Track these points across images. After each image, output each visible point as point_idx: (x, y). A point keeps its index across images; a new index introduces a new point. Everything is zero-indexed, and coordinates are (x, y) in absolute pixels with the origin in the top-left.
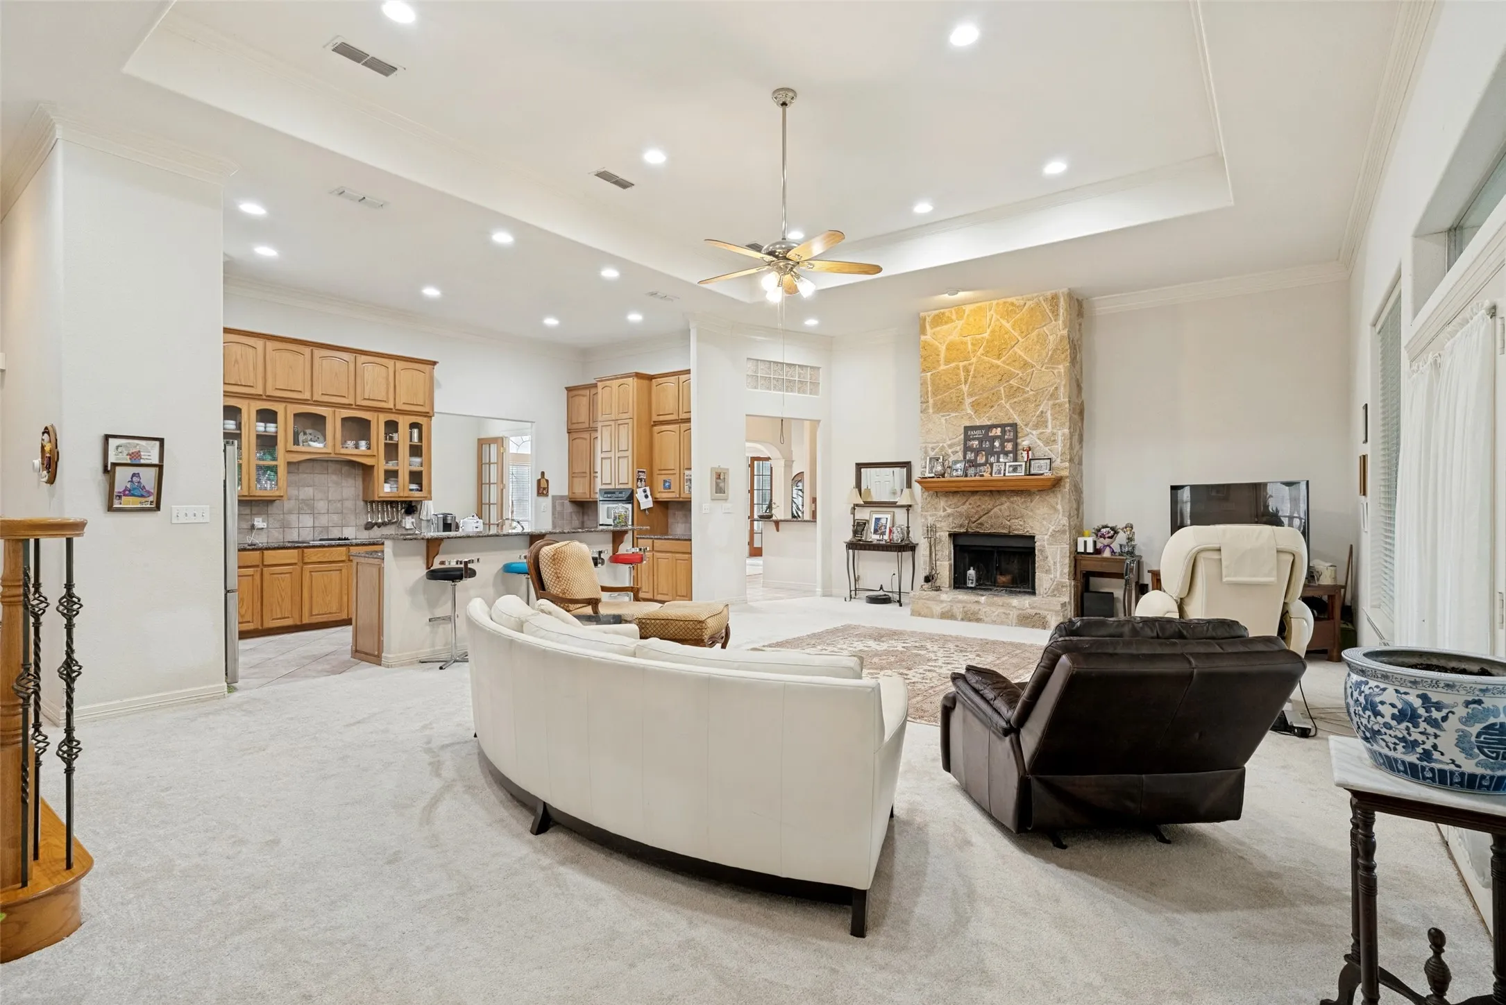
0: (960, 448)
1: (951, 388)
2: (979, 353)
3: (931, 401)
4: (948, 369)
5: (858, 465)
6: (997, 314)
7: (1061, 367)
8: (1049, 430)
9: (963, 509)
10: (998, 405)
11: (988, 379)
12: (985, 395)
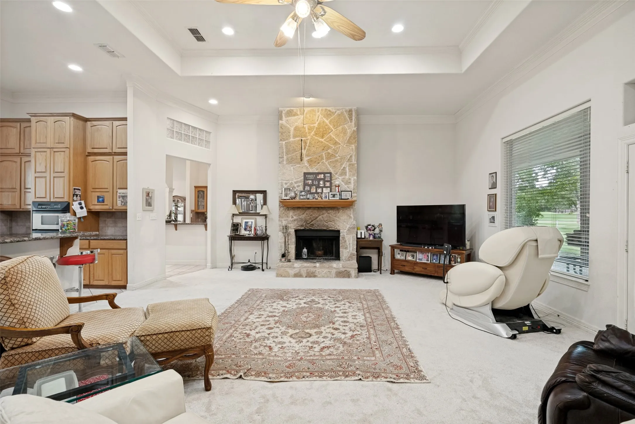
0: (301, 184)
1: (297, 152)
2: (312, 134)
3: (285, 157)
4: (295, 141)
5: (234, 191)
6: (322, 115)
7: (353, 146)
8: (347, 177)
9: (303, 216)
10: (322, 162)
11: (317, 148)
12: (315, 157)
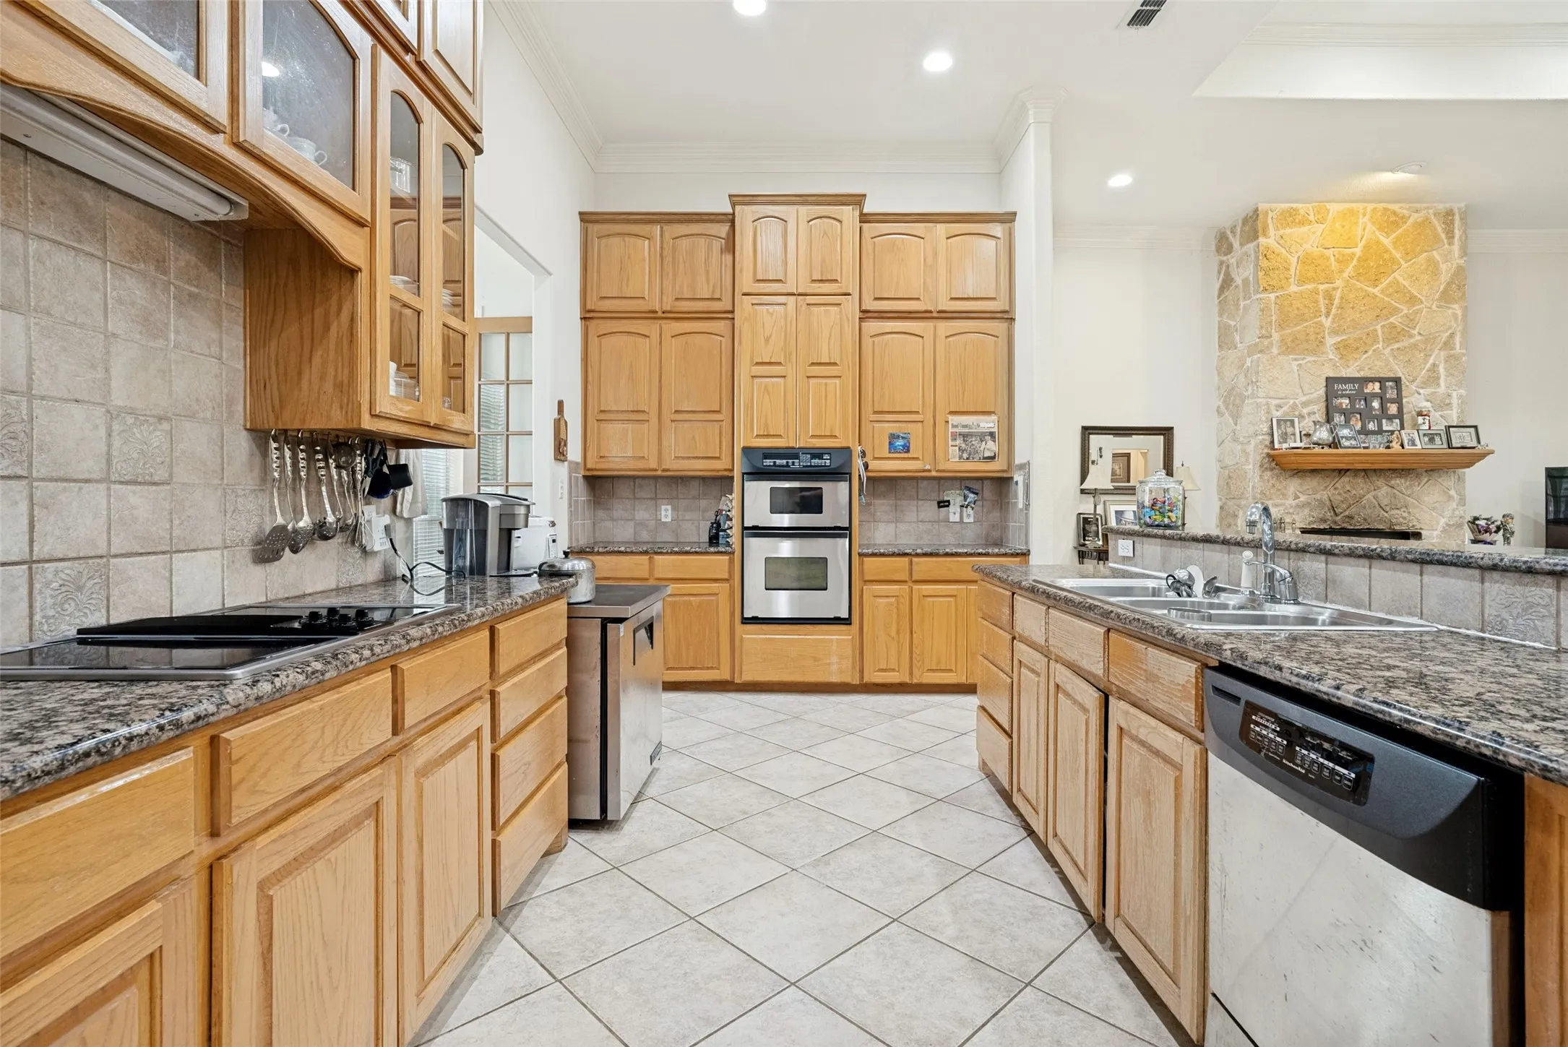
0: (1319, 411)
1: (1306, 321)
2: (1346, 275)
3: (1276, 336)
4: (1301, 291)
5: (1085, 429)
6: (1373, 223)
7: (1455, 306)
8: (1442, 389)
9: (1325, 495)
10: (1374, 351)
11: (1360, 312)
12: (1356, 335)
